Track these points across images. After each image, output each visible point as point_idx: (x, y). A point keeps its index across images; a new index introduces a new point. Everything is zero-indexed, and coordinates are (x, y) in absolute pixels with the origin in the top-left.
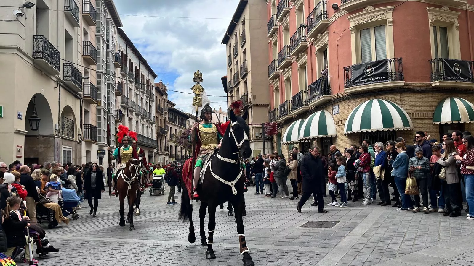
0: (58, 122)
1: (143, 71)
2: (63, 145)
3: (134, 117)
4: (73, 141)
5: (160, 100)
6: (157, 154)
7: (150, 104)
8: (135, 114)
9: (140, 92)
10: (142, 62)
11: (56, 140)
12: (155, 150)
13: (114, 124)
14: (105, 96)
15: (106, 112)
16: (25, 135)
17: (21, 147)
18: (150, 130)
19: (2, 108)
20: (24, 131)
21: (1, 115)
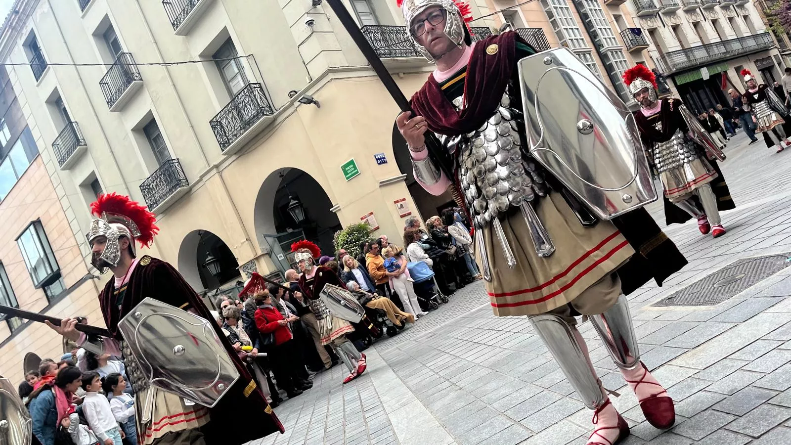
3: (684, 20)
6: (784, 56)
8: (685, 11)
12: (774, 52)
13: (625, 61)
14: (572, 29)
15: (589, 53)
16: (405, 180)
17: (404, 200)
18: (740, 21)
19: (352, 162)
20: (401, 175)
21: (356, 171)
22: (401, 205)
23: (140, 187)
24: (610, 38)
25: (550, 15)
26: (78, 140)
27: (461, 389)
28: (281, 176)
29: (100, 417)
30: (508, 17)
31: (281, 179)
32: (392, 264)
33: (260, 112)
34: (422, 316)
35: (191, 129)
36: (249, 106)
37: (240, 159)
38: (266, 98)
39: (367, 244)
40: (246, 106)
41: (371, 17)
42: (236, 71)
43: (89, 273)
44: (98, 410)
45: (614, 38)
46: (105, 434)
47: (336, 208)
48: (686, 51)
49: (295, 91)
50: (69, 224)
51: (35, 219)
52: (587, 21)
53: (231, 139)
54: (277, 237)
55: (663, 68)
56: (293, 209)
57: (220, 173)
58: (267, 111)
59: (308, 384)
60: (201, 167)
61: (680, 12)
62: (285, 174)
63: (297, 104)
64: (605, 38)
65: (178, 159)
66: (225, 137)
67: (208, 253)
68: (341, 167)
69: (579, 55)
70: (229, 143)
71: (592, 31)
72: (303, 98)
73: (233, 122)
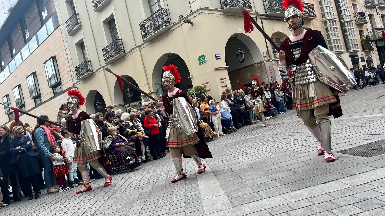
0: (266, 48)
2: (278, 66)
11: (266, 65)
13: (353, 29)
14: (329, 7)
15: (335, 21)
16: (228, 69)
17: (225, 79)
19: (203, 56)
20: (226, 66)
21: (205, 60)
22: (223, 81)
23: (102, 49)
24: (348, 15)
26: (78, 22)
27: (233, 171)
28: (169, 56)
29: (69, 150)
31: (168, 58)
32: (214, 108)
33: (164, 23)
34: (222, 135)
35: (130, 26)
36: (159, 19)
37: (151, 44)
38: (168, 17)
40: (158, 19)
42: (156, 1)
43: (74, 85)
44: (68, 146)
45: (350, 16)
46: (69, 158)
47: (191, 77)
49: (182, 16)
50: (68, 61)
51: (53, 56)
52: (338, 4)
53: (148, 34)
55: (372, 36)
57: (140, 50)
58: (167, 23)
59: (163, 155)
63: (182, 22)
64: (346, 15)
65: (122, 40)
66: (145, 33)
67: (128, 86)
68: (198, 57)
69: (330, 21)
70: (147, 36)
71: (339, 10)
72: (186, 20)
73: (150, 26)
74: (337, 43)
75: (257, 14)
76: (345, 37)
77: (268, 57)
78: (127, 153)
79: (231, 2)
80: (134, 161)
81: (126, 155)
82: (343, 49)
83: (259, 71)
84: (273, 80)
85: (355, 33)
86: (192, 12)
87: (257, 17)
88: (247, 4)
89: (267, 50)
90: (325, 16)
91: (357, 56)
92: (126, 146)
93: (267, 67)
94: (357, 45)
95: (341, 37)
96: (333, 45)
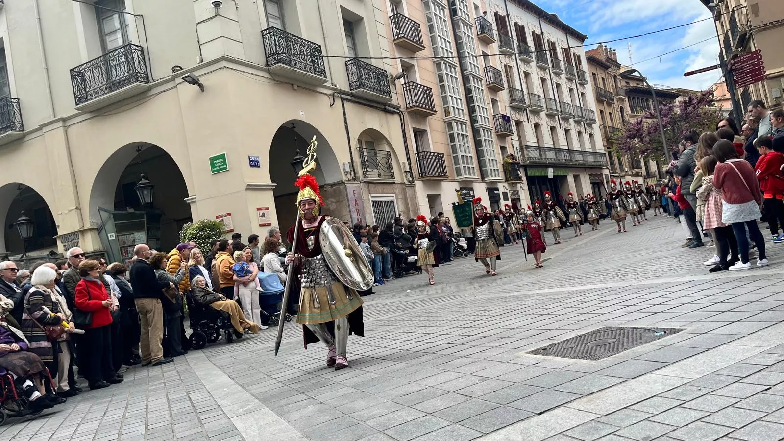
0: (350, 157)
1: (552, 34)
2: (370, 193)
3: (544, 120)
4: (394, 183)
5: (603, 79)
6: (612, 177)
7: (580, 90)
8: (547, 115)
9: (552, 74)
10: (546, 19)
11: (348, 189)
12: (606, 172)
13: (492, 141)
14: (456, 98)
15: (465, 124)
16: (274, 190)
17: (267, 209)
18: (586, 137)
19: (223, 156)
20: (270, 183)
21: (225, 166)
22: (263, 213)
24: (484, 117)
25: (441, 79)
27: (321, 403)
28: (138, 151)
30: (404, 68)
31: (137, 153)
33: (133, 77)
34: (261, 330)
35: (45, 71)
36: (122, 66)
37: (95, 118)
38: (145, 64)
39: (218, 243)
40: (120, 66)
41: (279, 21)
42: (117, 25)
45: (488, 118)
47: (191, 199)
48: (541, 148)
49: (180, 67)
52: (470, 95)
53: (91, 95)
54: (113, 214)
55: (520, 158)
56: (142, 188)
57: (66, 129)
58: (142, 78)
59: (118, 377)
60: (46, 115)
61: (543, 114)
62: (142, 150)
63: (179, 80)
64: (481, 116)
65: (18, 99)
66: (84, 92)
67: (22, 212)
68: (210, 158)
69: (457, 123)
70: (87, 99)
71: (471, 105)
72: (189, 76)
73: (99, 78)
74: (468, 164)
75: (334, 89)
76: (479, 154)
77: (352, 174)
78: (26, 372)
79: (287, 57)
80: (44, 392)
81: (23, 376)
82: (477, 175)
83: (333, 200)
84: (360, 219)
85: (495, 149)
86: (202, 61)
87: (336, 94)
88: (318, 66)
89: (350, 162)
90: (449, 112)
91: (497, 189)
92: (24, 354)
93: (350, 193)
94: (498, 170)
95: (473, 153)
96: (461, 165)
